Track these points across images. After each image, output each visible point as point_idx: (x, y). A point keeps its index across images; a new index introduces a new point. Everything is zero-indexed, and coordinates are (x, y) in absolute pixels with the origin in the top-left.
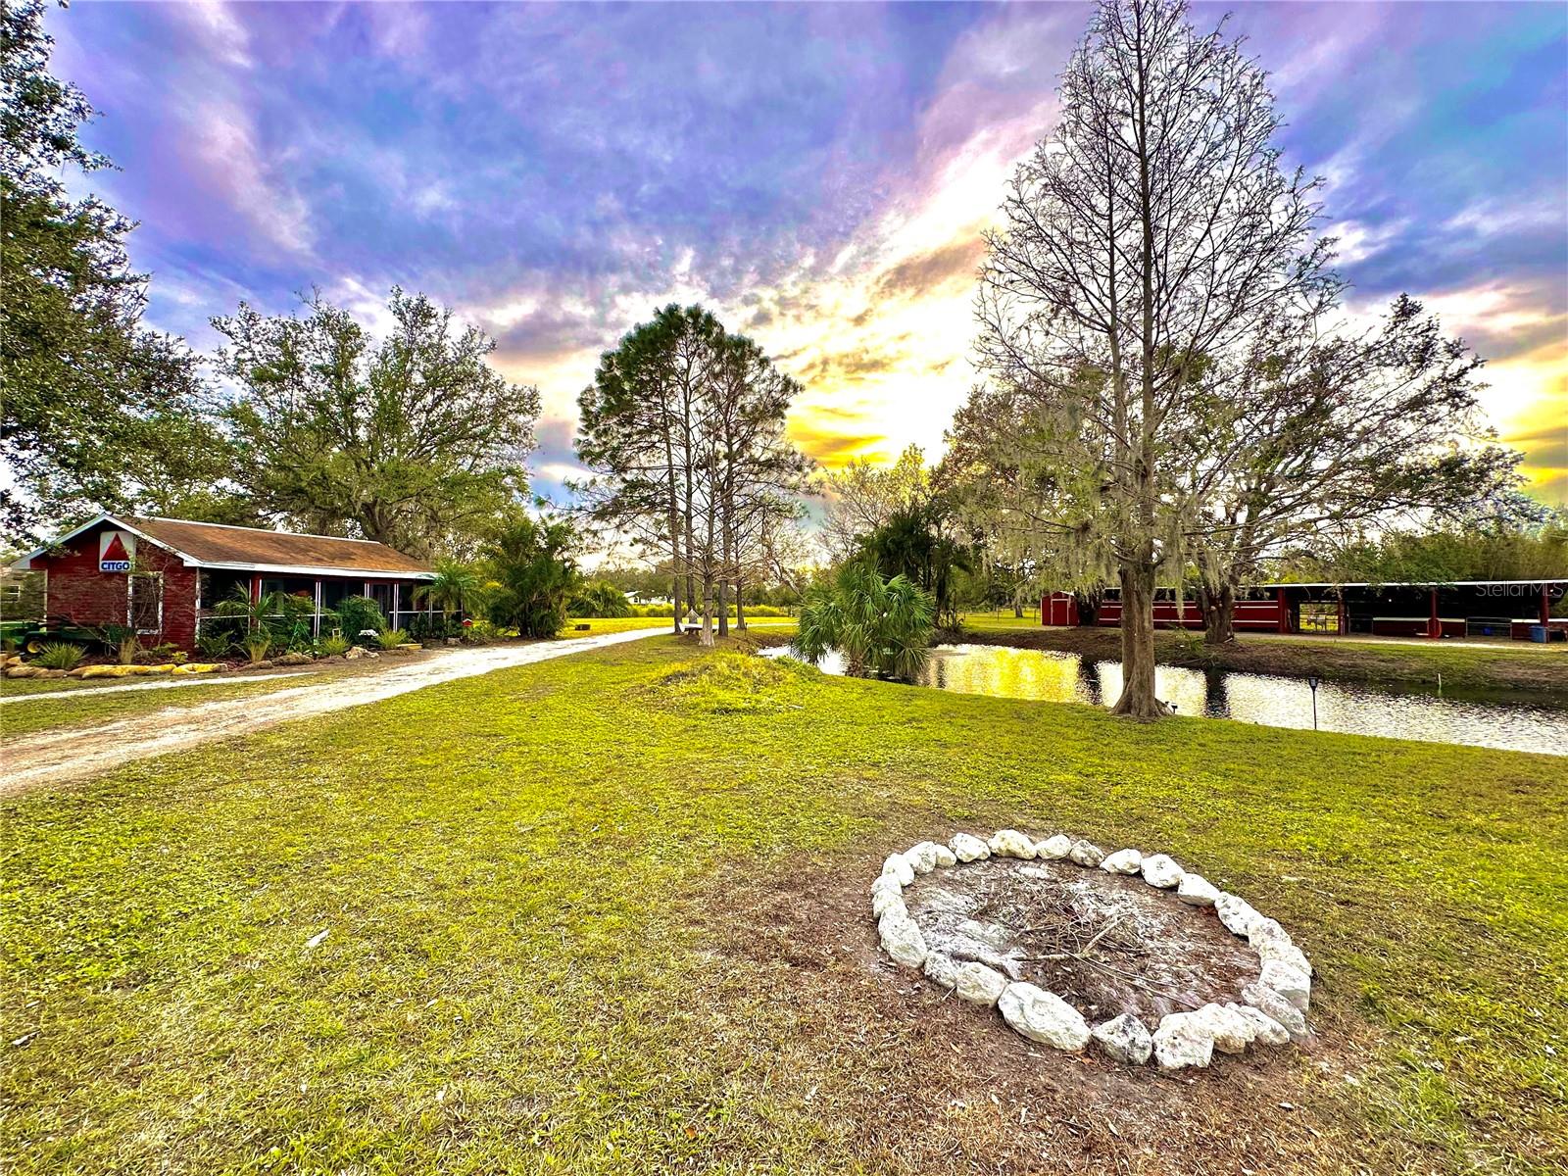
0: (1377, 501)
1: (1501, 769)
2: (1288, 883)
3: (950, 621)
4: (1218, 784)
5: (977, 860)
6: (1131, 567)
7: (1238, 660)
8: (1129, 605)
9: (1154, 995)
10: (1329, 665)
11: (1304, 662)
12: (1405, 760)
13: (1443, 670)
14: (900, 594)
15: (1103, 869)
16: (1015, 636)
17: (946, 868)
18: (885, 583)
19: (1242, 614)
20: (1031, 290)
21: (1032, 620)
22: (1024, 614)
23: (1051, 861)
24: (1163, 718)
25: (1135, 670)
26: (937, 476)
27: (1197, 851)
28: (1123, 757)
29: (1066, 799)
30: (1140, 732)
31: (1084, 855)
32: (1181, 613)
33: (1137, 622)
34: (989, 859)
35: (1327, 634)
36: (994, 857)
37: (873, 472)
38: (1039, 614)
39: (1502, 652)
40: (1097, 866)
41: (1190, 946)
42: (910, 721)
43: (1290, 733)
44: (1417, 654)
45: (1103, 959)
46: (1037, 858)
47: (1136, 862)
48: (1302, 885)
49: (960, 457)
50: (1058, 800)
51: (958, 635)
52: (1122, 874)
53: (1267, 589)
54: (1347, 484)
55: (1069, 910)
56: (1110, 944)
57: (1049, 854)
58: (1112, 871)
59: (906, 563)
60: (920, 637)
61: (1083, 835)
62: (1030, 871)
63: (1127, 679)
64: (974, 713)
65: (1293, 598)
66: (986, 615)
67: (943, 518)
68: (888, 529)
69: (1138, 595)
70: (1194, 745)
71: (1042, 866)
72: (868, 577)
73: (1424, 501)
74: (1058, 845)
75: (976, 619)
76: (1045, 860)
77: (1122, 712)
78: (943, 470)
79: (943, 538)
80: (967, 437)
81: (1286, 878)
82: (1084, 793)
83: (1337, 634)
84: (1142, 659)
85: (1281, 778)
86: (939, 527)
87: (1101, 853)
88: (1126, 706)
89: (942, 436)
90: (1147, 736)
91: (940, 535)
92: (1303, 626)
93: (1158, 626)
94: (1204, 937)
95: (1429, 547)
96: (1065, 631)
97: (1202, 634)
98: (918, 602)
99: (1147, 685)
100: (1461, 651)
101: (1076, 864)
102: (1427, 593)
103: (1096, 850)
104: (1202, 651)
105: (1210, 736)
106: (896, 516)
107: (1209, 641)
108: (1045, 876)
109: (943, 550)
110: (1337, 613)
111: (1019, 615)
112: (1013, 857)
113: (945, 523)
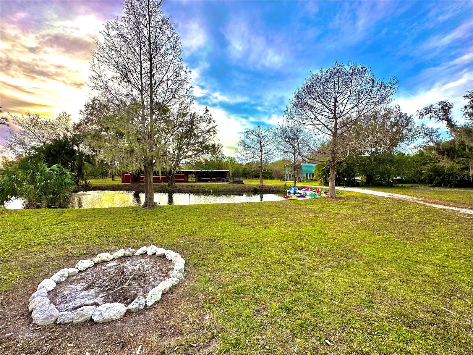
0: (202, 152)
1: (219, 207)
2: (182, 242)
3: (84, 183)
4: (169, 222)
5: (89, 268)
6: (147, 164)
7: (175, 190)
8: (146, 175)
9: (147, 286)
10: (194, 189)
11: (189, 189)
12: (205, 208)
13: (212, 189)
14: (57, 172)
15: (135, 255)
16: (111, 187)
17: (73, 276)
18: (49, 167)
19: (177, 178)
20: (113, 68)
21: (118, 181)
22: (115, 180)
23: (118, 259)
24: (156, 207)
25: (148, 194)
26: (77, 127)
27: (162, 241)
28: (144, 220)
29: (125, 237)
30: (149, 212)
31: (129, 253)
32: (161, 177)
33: (149, 180)
34: (94, 266)
35: (193, 182)
36: (96, 264)
37: (42, 119)
38: (121, 179)
39: (220, 184)
40: (133, 255)
41: (158, 268)
42: (60, 223)
43: (185, 206)
44: (208, 186)
45: (133, 283)
46: (113, 259)
47: (145, 250)
48: (185, 242)
49: (88, 122)
50: (122, 238)
51: (87, 188)
52: (141, 255)
53: (182, 172)
54: (197, 147)
55: (123, 272)
56: (136, 277)
57: (117, 256)
58: (138, 255)
59: (62, 160)
60: (68, 189)
61: (129, 247)
62: (110, 265)
63: (146, 197)
64: (91, 215)
65: (187, 174)
66: (100, 180)
67: (80, 143)
68: (51, 145)
69: (149, 172)
70: (163, 213)
71: (115, 261)
72: (38, 164)
73: (210, 153)
74: (121, 253)
75: (96, 182)
76: (116, 259)
77: (144, 207)
78: (80, 125)
79: (80, 151)
80: (91, 114)
81: (181, 242)
82: (131, 233)
83: (195, 182)
84: (150, 191)
85: (182, 217)
86: (78, 147)
87: (135, 251)
88: (146, 205)
89: (79, 112)
90: (151, 213)
91: (79, 150)
92: (189, 180)
93: (154, 182)
94: (162, 264)
95: (210, 163)
96: (129, 184)
97: (167, 183)
98: (66, 175)
99: (151, 198)
100: (215, 184)
101: (127, 257)
102: (210, 172)
103: (133, 250)
104: (167, 188)
105: (167, 210)
106: (55, 140)
107: (169, 185)
108: (116, 264)
109: (80, 155)
110: (195, 177)
111: (113, 180)
112: (104, 262)
113: (81, 145)
